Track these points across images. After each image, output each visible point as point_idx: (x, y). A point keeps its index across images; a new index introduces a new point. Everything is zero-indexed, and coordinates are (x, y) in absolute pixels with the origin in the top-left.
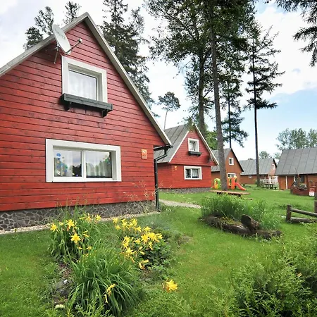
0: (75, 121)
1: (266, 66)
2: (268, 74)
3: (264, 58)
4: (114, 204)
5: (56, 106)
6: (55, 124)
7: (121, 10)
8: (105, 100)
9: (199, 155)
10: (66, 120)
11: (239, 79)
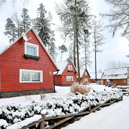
0: (28, 63)
1: (99, 36)
2: (100, 39)
3: (99, 32)
4: (40, 90)
5: (23, 58)
6: (22, 64)
7: (44, 12)
8: (38, 56)
9: (72, 72)
10: (26, 63)
11: (89, 40)
